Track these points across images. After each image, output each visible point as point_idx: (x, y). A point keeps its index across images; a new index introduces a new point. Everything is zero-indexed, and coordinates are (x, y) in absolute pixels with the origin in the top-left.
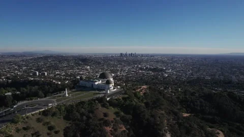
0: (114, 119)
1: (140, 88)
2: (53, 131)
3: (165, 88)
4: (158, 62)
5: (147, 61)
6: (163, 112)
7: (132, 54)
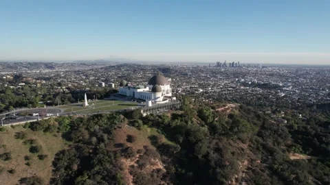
0: (145, 147)
1: (224, 106)
2: (37, 154)
3: (274, 112)
4: (272, 75)
5: (255, 74)
6: (245, 146)
7: (233, 63)
